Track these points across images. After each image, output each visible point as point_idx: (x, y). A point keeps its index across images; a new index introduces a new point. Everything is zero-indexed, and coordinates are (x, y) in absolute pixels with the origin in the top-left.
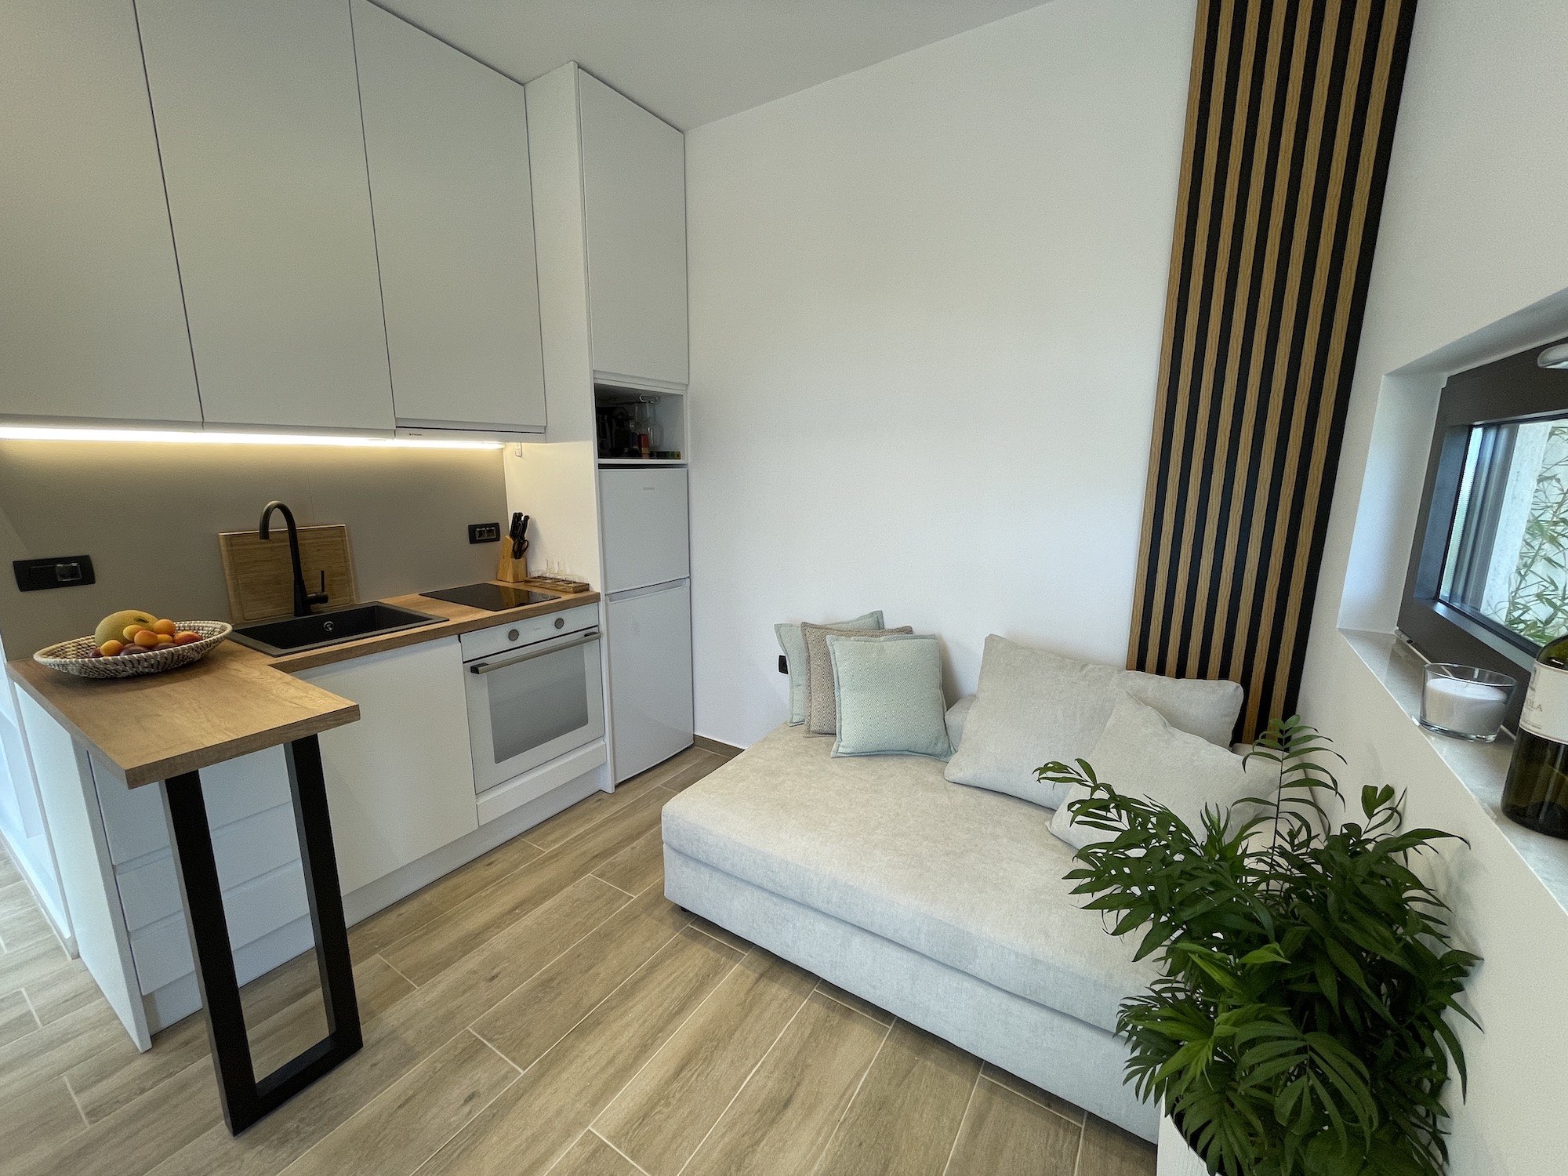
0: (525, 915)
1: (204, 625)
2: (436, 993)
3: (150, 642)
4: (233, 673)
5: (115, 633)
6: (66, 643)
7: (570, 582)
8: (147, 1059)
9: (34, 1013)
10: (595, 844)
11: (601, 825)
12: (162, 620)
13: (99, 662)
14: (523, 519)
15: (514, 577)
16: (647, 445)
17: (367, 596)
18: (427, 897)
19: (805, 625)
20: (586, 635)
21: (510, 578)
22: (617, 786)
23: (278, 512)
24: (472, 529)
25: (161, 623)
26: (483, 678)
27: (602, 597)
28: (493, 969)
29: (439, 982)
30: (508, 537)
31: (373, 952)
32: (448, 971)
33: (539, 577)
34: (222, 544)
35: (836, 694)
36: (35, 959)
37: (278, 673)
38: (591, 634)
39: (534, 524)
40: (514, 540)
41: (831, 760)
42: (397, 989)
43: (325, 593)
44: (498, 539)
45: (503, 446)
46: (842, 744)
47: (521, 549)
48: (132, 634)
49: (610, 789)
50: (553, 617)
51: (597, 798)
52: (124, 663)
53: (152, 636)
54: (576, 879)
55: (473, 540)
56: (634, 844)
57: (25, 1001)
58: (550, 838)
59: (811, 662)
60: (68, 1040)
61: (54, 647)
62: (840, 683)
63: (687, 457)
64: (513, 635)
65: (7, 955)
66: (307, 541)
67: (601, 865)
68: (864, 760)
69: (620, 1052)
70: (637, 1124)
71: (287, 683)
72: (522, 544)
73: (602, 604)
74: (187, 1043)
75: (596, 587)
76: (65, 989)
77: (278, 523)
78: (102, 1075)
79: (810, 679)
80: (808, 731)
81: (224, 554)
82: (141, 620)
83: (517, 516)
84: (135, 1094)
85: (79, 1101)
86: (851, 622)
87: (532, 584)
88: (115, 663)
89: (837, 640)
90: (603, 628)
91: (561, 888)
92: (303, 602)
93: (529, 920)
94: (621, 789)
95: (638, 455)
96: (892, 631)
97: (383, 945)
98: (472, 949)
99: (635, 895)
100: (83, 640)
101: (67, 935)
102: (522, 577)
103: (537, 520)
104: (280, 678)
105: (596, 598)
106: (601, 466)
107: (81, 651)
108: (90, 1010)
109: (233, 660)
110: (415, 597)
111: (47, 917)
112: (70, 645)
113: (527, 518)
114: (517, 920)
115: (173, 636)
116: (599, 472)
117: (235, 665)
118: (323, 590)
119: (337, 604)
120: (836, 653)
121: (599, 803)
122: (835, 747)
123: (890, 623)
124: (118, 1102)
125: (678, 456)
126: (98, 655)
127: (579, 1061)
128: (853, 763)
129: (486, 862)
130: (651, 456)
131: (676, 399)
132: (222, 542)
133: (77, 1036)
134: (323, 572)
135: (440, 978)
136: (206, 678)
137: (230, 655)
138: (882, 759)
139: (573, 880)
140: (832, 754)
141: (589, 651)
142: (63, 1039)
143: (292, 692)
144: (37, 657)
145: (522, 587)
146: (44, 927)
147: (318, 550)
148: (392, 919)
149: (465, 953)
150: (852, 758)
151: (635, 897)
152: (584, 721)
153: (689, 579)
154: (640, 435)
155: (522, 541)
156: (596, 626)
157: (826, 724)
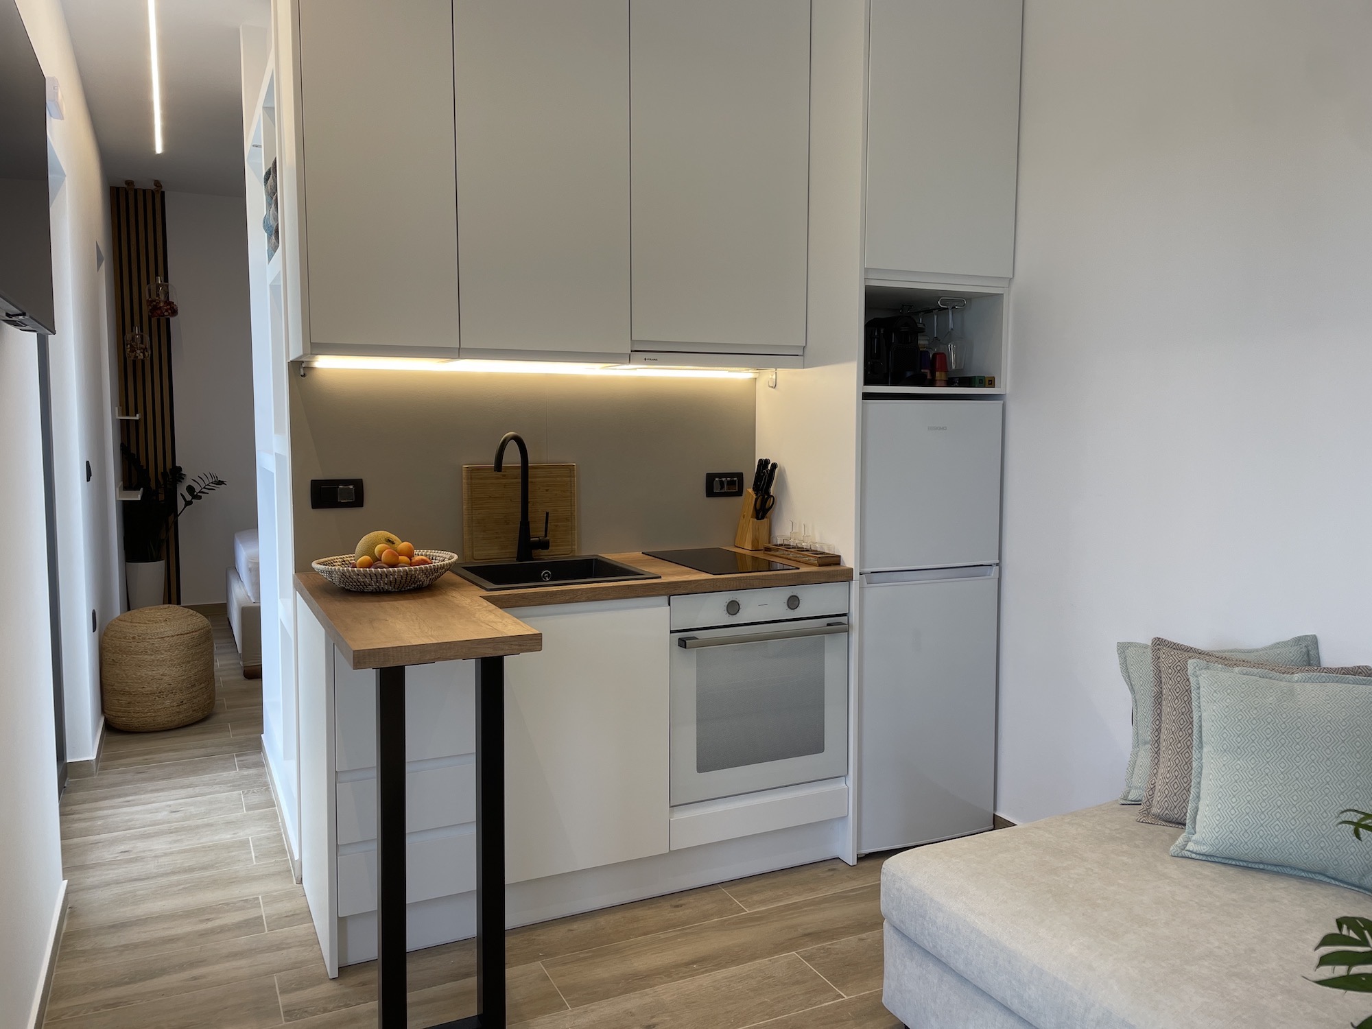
0: (703, 973)
1: (437, 554)
2: (587, 1020)
3: (393, 561)
4: (451, 598)
5: (369, 550)
6: (335, 557)
7: (816, 552)
8: (332, 985)
9: (264, 918)
10: (813, 919)
11: (825, 900)
12: (405, 543)
13: (353, 571)
14: (770, 466)
15: (753, 546)
16: (945, 367)
17: (587, 549)
18: (602, 921)
19: (1159, 643)
20: (828, 625)
21: (748, 545)
22: (861, 859)
23: (513, 444)
24: (710, 478)
25: (403, 545)
26: (692, 655)
27: (856, 575)
28: (652, 1017)
29: (593, 1011)
30: (750, 490)
31: (535, 958)
32: (604, 1003)
33: (781, 545)
34: (464, 476)
35: (1195, 756)
36: (273, 875)
37: (486, 603)
38: (837, 624)
39: (782, 473)
40: (757, 495)
41: (1168, 858)
42: (549, 1003)
43: (548, 538)
44: (739, 493)
45: (756, 375)
46: (1194, 837)
47: (764, 507)
48: (381, 552)
49: (851, 859)
50: (786, 592)
51: (830, 867)
52: (371, 576)
53: (395, 555)
54: (776, 953)
55: (710, 493)
56: (864, 936)
57: (260, 907)
58: (756, 898)
59: (1164, 703)
60: (284, 949)
61: (326, 559)
62: (1204, 739)
63: (1005, 384)
64: (733, 607)
65: (255, 865)
66: (537, 479)
67: (812, 948)
68: (1231, 872)
71: (490, 611)
72: (767, 499)
73: (855, 585)
74: (364, 984)
75: (849, 561)
76: (287, 906)
77: (512, 457)
78: (300, 986)
79: (1159, 730)
80: (1147, 813)
81: (465, 486)
82: (389, 541)
83: (764, 463)
84: (319, 1011)
85: (282, 1000)
86: (1257, 651)
87: (772, 553)
88: (365, 575)
89: (1207, 668)
90: (854, 618)
91: (754, 957)
92: (528, 545)
93: (705, 980)
94: (866, 864)
95: (932, 383)
96: (1330, 670)
97: (546, 955)
98: (635, 990)
99: (847, 996)
100: (347, 557)
101: (297, 857)
102: (764, 543)
103: (786, 469)
104: (486, 607)
105: (847, 576)
106: (866, 396)
107: (344, 563)
108: (300, 929)
109: (454, 590)
110: (638, 554)
111: (285, 843)
112: (337, 558)
113: (774, 466)
114: (691, 976)
115: (411, 560)
116: (863, 403)
117: (454, 594)
118: (546, 536)
119: (557, 552)
120: (1202, 689)
121: (831, 873)
122: (1180, 841)
123: (1329, 658)
124: (306, 1011)
125: (991, 383)
126: (354, 566)
128: (1208, 870)
129: (674, 902)
130: (950, 383)
131: (993, 300)
132: (464, 474)
133: (290, 948)
134: (547, 514)
135: (593, 1007)
136: (428, 599)
137: (453, 586)
138: (1266, 877)
139: (771, 953)
140: (1173, 849)
141: (832, 646)
142: (279, 947)
143: (492, 617)
144: (315, 565)
145: (760, 555)
146: (283, 851)
147: (547, 490)
148: (561, 932)
149: (626, 991)
150: (1209, 864)
151: (846, 998)
152: (817, 746)
153: (998, 567)
154: (935, 355)
155: (766, 497)
156: (844, 615)
157: (1173, 807)
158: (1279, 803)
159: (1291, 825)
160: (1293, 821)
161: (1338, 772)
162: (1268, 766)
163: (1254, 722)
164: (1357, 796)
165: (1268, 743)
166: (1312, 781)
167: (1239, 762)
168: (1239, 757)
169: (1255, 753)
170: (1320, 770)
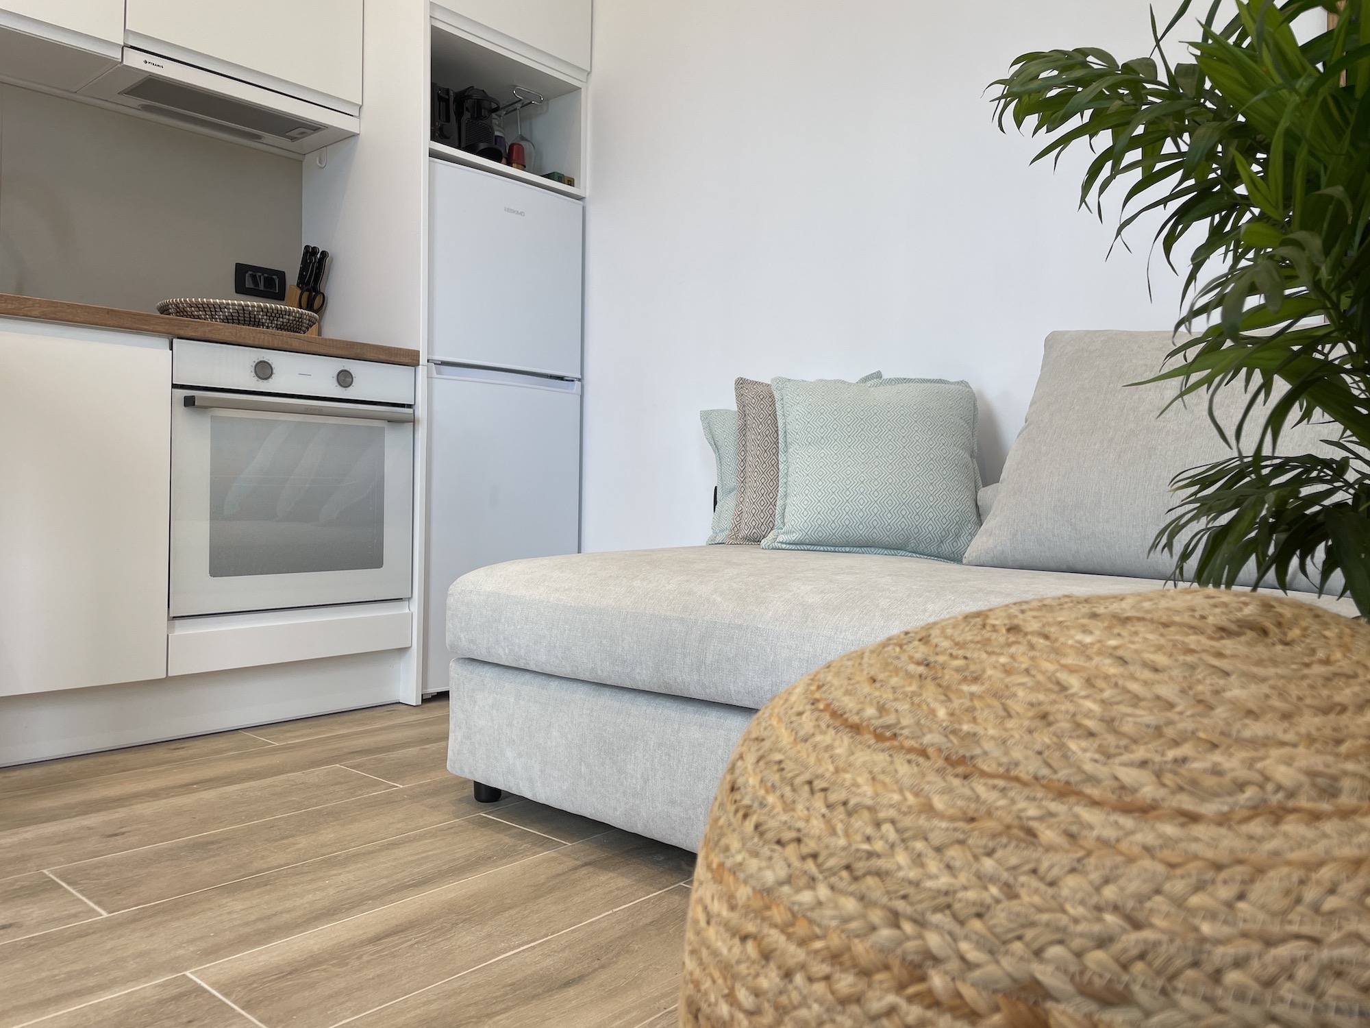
14: (318, 255)
16: (522, 160)
19: (742, 383)
24: (241, 270)
26: (205, 422)
28: (121, 828)
30: (295, 287)
32: (47, 824)
35: (781, 458)
38: (400, 416)
40: (302, 290)
46: (783, 530)
47: (312, 306)
49: (413, 698)
50: (336, 366)
51: (389, 711)
54: (312, 767)
55: (241, 287)
58: (288, 735)
59: (748, 433)
63: (586, 187)
64: (264, 370)
67: (362, 759)
69: (289, 911)
70: (275, 977)
72: (315, 296)
73: (422, 370)
80: (735, 537)
83: (310, 252)
89: (789, 381)
90: (421, 411)
93: (207, 795)
99: (403, 785)
105: (413, 360)
106: (433, 154)
113: (325, 254)
116: (430, 164)
125: (570, 181)
127: (209, 914)
129: (172, 746)
131: (572, 93)
135: (29, 829)
141: (394, 440)
150: (799, 551)
151: (402, 787)
152: (375, 561)
153: (580, 383)
154: (511, 146)
155: (314, 293)
156: (410, 406)
157: (761, 524)
158: (862, 479)
159: (874, 497)
160: (876, 494)
161: (913, 447)
162: (850, 449)
163: (836, 413)
164: (932, 466)
165: (849, 429)
166: (891, 457)
167: (823, 451)
168: (822, 446)
169: (838, 440)
170: (897, 447)
